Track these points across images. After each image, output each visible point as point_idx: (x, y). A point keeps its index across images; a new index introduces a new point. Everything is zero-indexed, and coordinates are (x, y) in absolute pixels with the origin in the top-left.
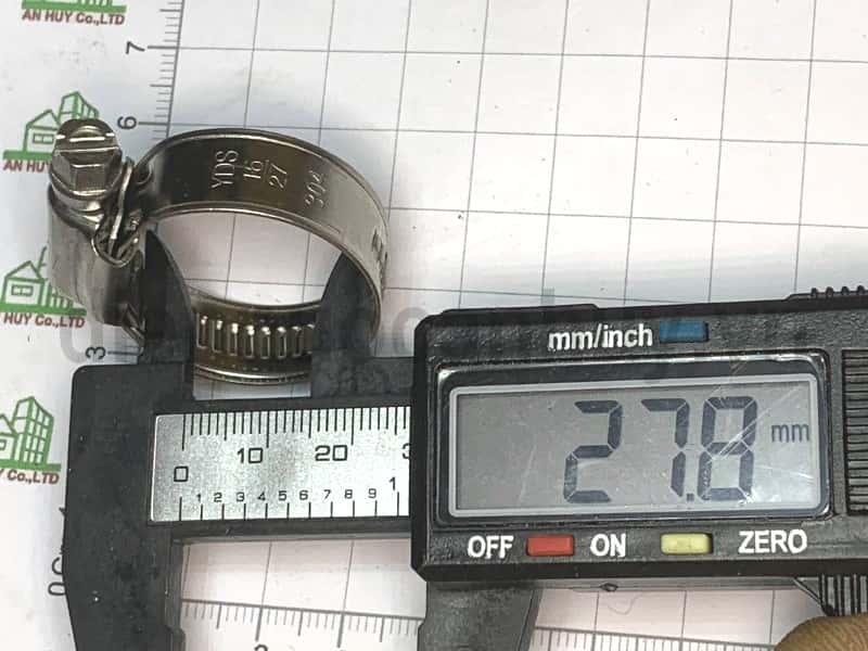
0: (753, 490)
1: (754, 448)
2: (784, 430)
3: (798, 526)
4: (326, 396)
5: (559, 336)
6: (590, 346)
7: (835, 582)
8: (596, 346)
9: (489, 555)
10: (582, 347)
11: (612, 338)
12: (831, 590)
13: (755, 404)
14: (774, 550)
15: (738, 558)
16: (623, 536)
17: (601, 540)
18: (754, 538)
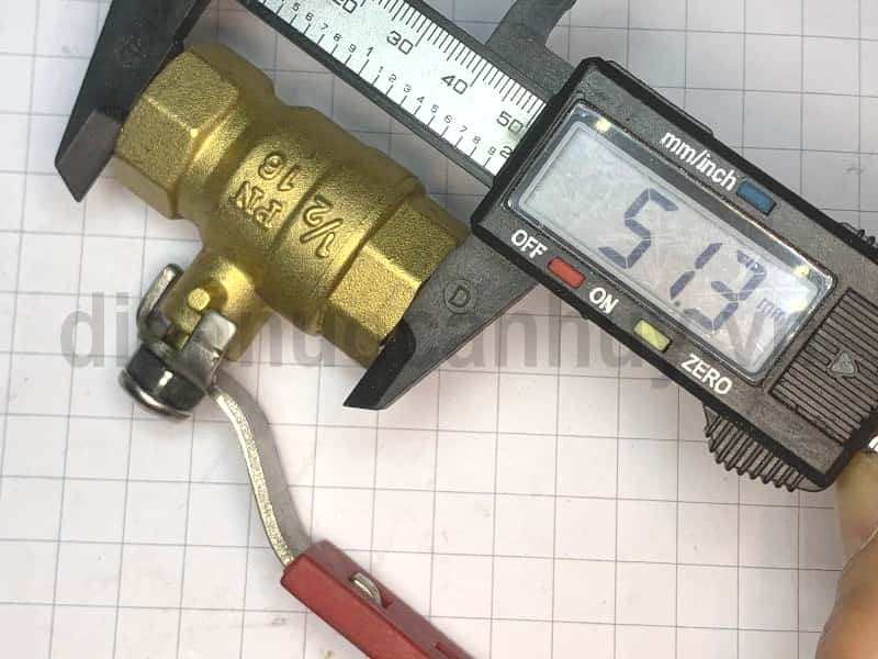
1: (743, 304)
2: (769, 307)
5: (673, 138)
6: (688, 161)
7: (727, 425)
8: (692, 163)
9: (523, 249)
10: (683, 157)
11: (706, 165)
12: (721, 427)
14: (704, 380)
15: (678, 367)
16: (617, 301)
17: (601, 293)
18: (697, 363)
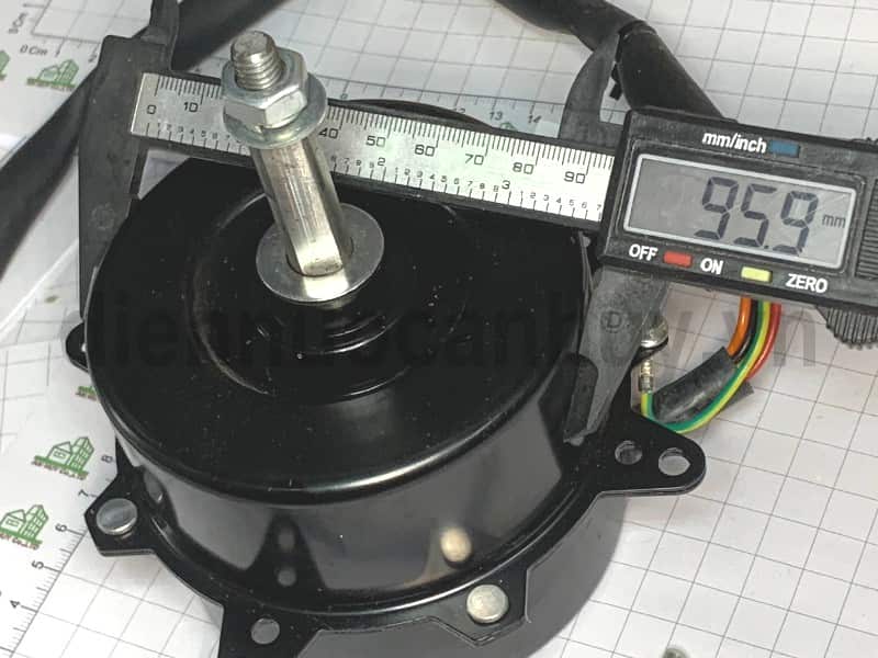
0: (804, 250)
3: (823, 277)
4: (567, 140)
13: (817, 201)
